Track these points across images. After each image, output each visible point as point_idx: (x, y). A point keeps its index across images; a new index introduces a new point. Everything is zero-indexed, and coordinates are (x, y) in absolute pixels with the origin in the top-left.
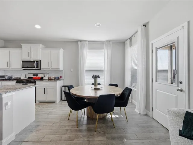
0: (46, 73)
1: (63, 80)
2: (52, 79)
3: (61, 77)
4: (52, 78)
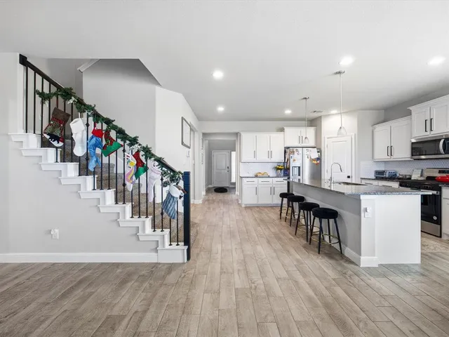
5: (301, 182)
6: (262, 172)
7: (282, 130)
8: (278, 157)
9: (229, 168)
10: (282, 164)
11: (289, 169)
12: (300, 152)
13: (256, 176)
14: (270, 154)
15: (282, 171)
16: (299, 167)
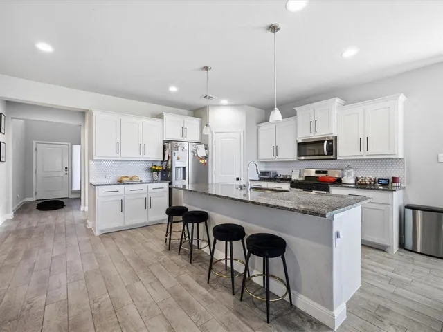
0: (349, 167)
1: (404, 188)
2: (366, 185)
3: (395, 180)
4: (366, 181)
5: (187, 188)
6: (130, 175)
7: (159, 116)
8: (155, 154)
9: (69, 170)
10: (159, 164)
11: (171, 170)
12: (186, 148)
13: (120, 182)
14: (142, 149)
15: (160, 173)
16: (184, 168)
